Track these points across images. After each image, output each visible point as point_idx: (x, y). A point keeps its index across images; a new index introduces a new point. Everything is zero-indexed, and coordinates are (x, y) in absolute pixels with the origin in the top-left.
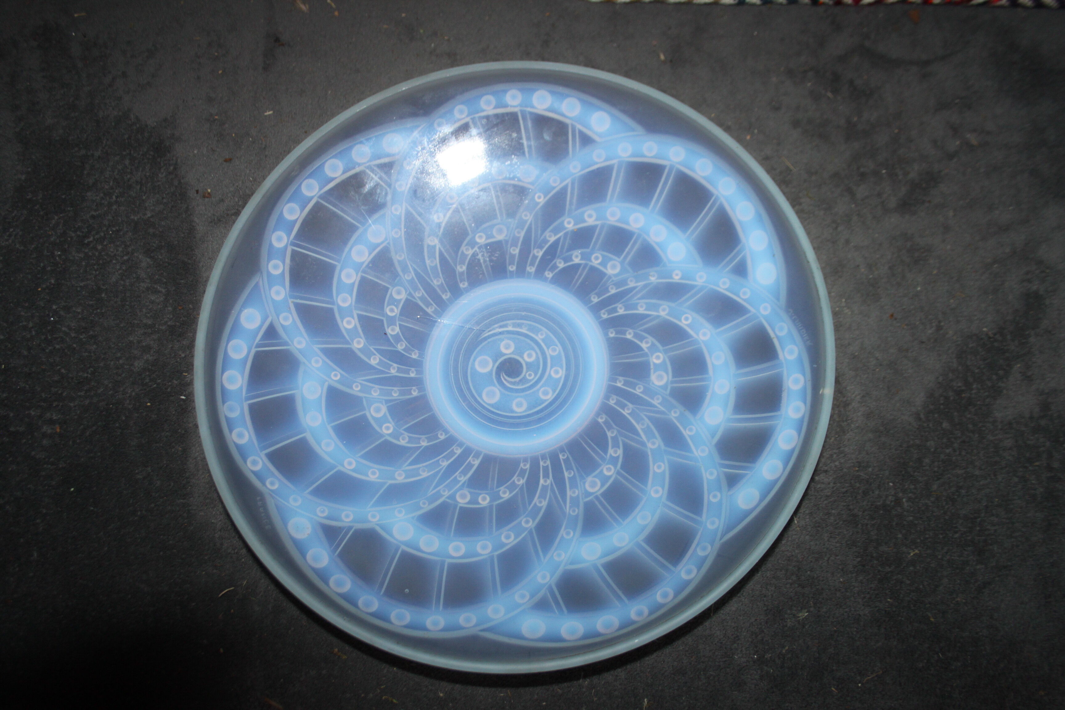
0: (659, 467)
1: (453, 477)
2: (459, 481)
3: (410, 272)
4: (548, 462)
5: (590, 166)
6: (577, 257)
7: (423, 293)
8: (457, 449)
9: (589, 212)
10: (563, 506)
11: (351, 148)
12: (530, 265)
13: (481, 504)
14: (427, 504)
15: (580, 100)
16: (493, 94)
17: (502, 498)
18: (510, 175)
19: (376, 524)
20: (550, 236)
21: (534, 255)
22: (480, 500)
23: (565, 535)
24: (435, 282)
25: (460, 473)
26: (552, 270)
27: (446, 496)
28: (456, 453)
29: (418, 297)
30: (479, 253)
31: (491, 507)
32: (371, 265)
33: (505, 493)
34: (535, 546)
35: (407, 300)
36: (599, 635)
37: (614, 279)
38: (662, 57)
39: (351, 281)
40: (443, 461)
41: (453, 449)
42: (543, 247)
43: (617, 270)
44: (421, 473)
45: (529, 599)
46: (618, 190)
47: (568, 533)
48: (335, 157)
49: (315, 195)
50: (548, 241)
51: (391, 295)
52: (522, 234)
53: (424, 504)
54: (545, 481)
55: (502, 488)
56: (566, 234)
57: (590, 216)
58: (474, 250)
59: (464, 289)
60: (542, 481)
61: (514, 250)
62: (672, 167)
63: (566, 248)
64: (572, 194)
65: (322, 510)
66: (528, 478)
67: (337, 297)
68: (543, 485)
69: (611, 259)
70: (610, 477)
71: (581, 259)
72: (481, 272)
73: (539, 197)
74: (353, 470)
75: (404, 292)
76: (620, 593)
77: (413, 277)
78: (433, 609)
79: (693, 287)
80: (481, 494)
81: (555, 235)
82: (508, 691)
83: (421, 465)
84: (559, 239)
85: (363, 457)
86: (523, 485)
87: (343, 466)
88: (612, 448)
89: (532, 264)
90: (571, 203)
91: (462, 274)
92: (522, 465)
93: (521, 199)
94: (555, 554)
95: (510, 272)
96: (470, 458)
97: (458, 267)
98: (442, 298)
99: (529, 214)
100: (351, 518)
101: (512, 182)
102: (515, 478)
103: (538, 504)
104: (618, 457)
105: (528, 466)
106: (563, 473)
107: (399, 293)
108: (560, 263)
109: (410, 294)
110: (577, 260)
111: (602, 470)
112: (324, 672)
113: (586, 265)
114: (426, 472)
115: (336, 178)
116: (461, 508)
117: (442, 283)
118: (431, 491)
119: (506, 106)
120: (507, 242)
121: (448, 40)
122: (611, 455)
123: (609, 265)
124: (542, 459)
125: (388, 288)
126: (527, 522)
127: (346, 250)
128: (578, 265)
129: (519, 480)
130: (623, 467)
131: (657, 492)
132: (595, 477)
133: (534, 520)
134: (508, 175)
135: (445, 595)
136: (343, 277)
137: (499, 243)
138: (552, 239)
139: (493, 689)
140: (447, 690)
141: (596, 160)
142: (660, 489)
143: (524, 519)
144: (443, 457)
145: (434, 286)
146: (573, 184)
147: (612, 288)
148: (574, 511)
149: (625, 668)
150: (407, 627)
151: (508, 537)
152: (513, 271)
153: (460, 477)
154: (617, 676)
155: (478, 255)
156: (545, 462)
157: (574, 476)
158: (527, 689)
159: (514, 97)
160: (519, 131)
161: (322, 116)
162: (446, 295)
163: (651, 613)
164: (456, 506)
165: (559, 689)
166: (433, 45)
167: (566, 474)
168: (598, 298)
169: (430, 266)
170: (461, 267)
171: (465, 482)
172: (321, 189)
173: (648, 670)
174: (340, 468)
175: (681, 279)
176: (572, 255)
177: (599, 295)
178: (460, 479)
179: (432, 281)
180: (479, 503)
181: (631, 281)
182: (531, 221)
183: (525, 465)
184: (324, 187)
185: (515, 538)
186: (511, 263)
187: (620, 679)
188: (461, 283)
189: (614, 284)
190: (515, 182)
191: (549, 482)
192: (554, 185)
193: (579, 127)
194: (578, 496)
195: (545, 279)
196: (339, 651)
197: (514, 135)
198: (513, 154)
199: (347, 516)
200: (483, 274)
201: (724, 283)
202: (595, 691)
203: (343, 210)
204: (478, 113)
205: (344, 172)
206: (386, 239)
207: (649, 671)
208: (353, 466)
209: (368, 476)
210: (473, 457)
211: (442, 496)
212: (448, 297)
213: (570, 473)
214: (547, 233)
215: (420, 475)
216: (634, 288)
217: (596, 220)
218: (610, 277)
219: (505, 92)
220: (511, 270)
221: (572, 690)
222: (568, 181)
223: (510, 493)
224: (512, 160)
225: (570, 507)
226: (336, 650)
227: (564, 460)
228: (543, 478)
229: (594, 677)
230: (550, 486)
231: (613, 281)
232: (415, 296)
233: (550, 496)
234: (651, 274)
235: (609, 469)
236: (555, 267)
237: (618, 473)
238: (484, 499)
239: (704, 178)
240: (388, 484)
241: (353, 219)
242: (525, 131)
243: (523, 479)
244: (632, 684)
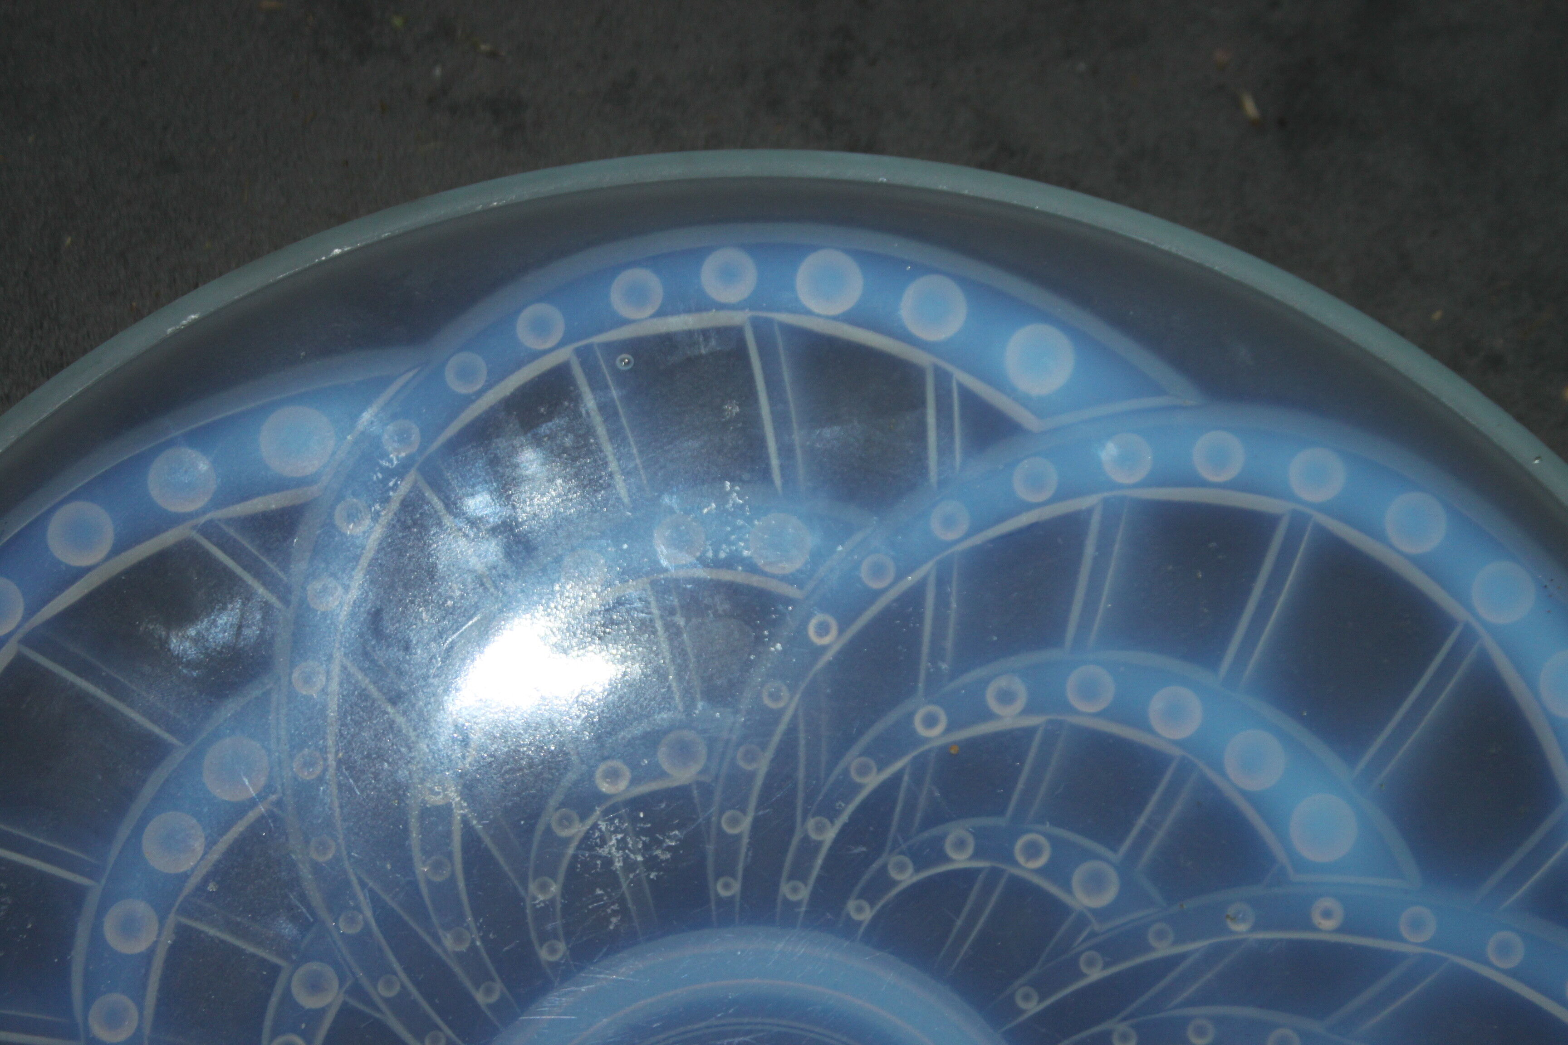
3: (357, 908)
5: (1002, 518)
6: (960, 845)
7: (403, 987)
9: (1002, 682)
11: (142, 462)
12: (791, 877)
15: (962, 281)
16: (653, 262)
18: (716, 552)
20: (864, 771)
21: (806, 839)
24: (448, 941)
26: (870, 894)
29: (387, 1000)
30: (607, 835)
32: (212, 887)
35: (345, 1012)
37: (1096, 927)
38: (1250, 108)
39: (139, 947)
42: (838, 813)
43: (1107, 897)
46: (1104, 604)
48: (85, 493)
49: (10, 635)
50: (856, 788)
51: (287, 994)
52: (762, 766)
56: (919, 765)
57: (1006, 697)
58: (589, 822)
59: (555, 965)
61: (734, 822)
62: (1298, 522)
63: (919, 816)
64: (940, 619)
67: (88, 1004)
69: (1087, 855)
71: (976, 856)
72: (615, 907)
73: (823, 629)
75: (335, 983)
77: (367, 924)
79: (1388, 960)
81: (882, 765)
84: (896, 779)
89: (799, 873)
90: (937, 654)
91: (544, 913)
93: (759, 639)
95: (721, 901)
97: (533, 887)
98: (472, 999)
99: (785, 693)
101: (726, 576)
107: (315, 986)
108: (901, 868)
109: (357, 991)
110: (961, 860)
113: (995, 874)
115: (89, 569)
117: (473, 948)
119: (704, 304)
120: (706, 790)
121: (493, 55)
123: (1078, 877)
125: (275, 970)
127: (124, 832)
128: (967, 876)
134: (710, 554)
136: (111, 934)
137: (680, 794)
138: (872, 781)
141: (1024, 493)
145: (444, 957)
146: (942, 582)
147: (1091, 963)
152: (730, 901)
155: (604, 842)
159: (728, 275)
160: (748, 396)
161: (41, 326)
162: (489, 992)
166: (438, 72)
168: (1042, 999)
169: (429, 882)
170: (544, 887)
172: (31, 611)
175: (1341, 930)
176: (942, 839)
177: (1043, 987)
179: (438, 940)
181: (1160, 935)
182: (795, 716)
184: (45, 602)
186: (725, 869)
188: (541, 945)
189: (1098, 948)
190: (737, 576)
192: (876, 585)
193: (961, 377)
195: (849, 929)
197: (732, 409)
198: (727, 476)
200: (623, 911)
201: (1504, 949)
203: (110, 686)
204: (600, 331)
205: (117, 549)
206: (269, 788)
212: (494, 998)
214: (853, 760)
216: (1170, 963)
217: (1027, 711)
218: (1082, 921)
219: (699, 255)
220: (724, 893)
222: (927, 569)
224: (724, 497)
231: (1093, 935)
232: (377, 999)
234: (1231, 911)
236: (883, 882)
239: (1416, 561)
241: (154, 722)
242: (771, 398)
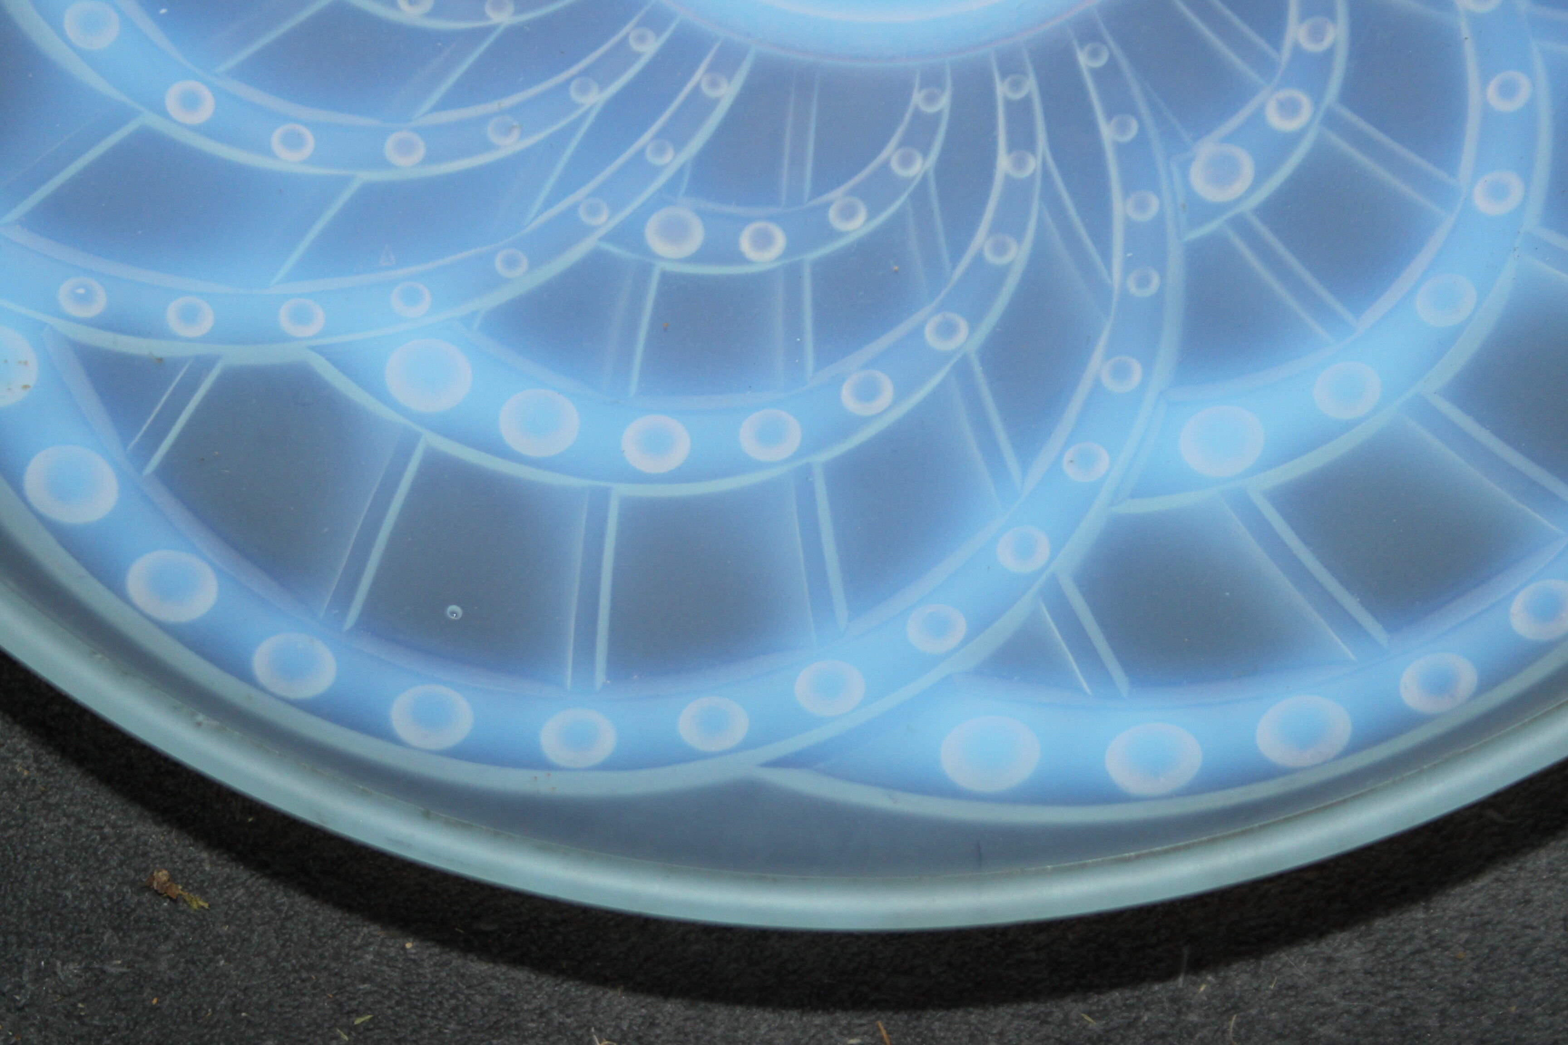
0: (1508, 90)
1: (630, 152)
2: (656, 171)
4: (1031, 85)
8: (641, 39)
10: (1097, 259)
13: (748, 262)
14: (525, 264)
17: (836, 235)
19: (312, 348)
22: (745, 245)
23: (1108, 382)
25: (658, 135)
27: (602, 232)
28: (638, 56)
31: (793, 273)
33: (848, 213)
34: (982, 425)
36: (1270, 772)
40: (584, 90)
41: (626, 38)
44: (493, 137)
45: (968, 639)
47: (1120, 372)
53: (511, 263)
54: (1020, 164)
55: (838, 195)
60: (1004, 163)
65: (81, 291)
66: (944, 152)
68: (1008, 178)
70: (1293, 140)
74: (205, 130)
76: (1351, 603)
78: (569, 682)
80: (748, 220)
82: (880, 1024)
83: (492, 107)
85: (242, 73)
86: (925, 179)
87: (163, 112)
88: (1304, 16)
92: (917, 98)
94: (1067, 456)
96: (699, 74)
100: (206, 324)
102: (891, 153)
103: (990, 257)
104: (1329, 54)
105: (944, 102)
106: (1092, 128)
111: (1260, 111)
112: (115, 967)
114: (516, 134)
116: (666, 277)
118: (536, 216)
122: (1297, 49)
124: (1004, 75)
126: (947, 330)
129: (907, 162)
130: (1348, 96)
131: (1498, 192)
132: (1228, 139)
133: (974, 321)
135: (613, 630)
139: (818, 1019)
140: (625, 1026)
142: (1515, 183)
143: (937, 319)
144: (584, 73)
148: (1144, 281)
149: (1363, 928)
150: (458, 753)
151: (868, 392)
153: (660, 151)
154: (1329, 960)
156: (1016, 86)
157: (1142, 138)
158: (958, 1015)
163: (1486, 684)
164: (645, 270)
165: (1090, 1014)
167: (1107, 131)
171: (680, 172)
173: (1464, 936)
174: (150, 120)
178: (657, 161)
180: (741, 259)
183: (931, 99)
185: (901, 395)
187: (1342, 972)
191: (1033, 165)
194: (1159, 221)
196: (172, 879)
199: (189, 316)
202: (1239, 1025)
207: (1468, 941)
208: (206, 112)
209: (268, 152)
210: (711, 69)
211: (586, 231)
213: (1123, 128)
215: (489, 147)
221: (1146, 1018)
223: (871, 216)
225: (1129, 265)
226: (162, 875)
227: (1096, 73)
228: (1011, 148)
229: (1235, 966)
230: (1038, 184)
233: (1040, 221)
235: (1289, 108)
237: (1330, 120)
238: (763, 241)
240: (355, 185)
243: (925, 154)
244: (1392, 994)
